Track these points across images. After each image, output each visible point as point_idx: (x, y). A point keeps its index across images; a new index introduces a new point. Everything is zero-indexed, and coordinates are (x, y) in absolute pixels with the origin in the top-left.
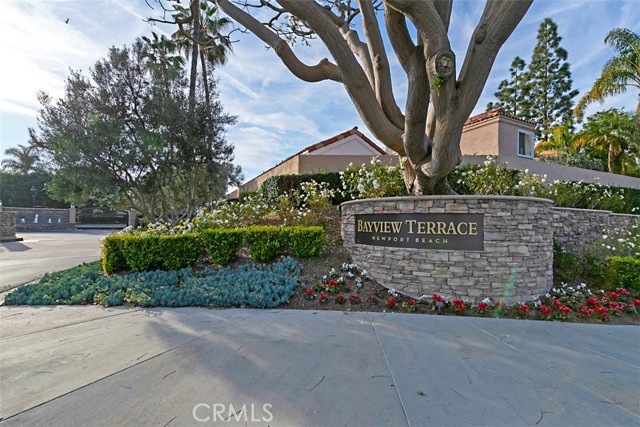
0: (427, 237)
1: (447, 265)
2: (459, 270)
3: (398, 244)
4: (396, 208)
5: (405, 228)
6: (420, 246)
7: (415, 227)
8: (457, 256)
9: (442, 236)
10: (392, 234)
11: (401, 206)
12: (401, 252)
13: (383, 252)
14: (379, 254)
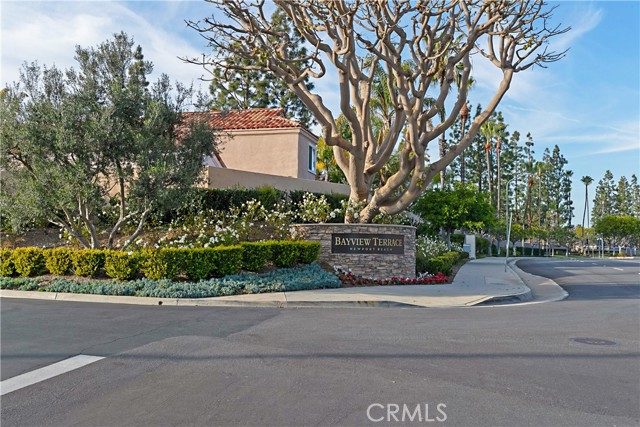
0: (383, 247)
1: (391, 262)
2: (395, 265)
3: (368, 252)
4: (367, 230)
5: (372, 242)
6: (380, 252)
7: (378, 241)
8: (395, 258)
9: (390, 247)
10: (365, 246)
11: (371, 230)
12: (371, 257)
13: (359, 257)
14: (356, 259)
